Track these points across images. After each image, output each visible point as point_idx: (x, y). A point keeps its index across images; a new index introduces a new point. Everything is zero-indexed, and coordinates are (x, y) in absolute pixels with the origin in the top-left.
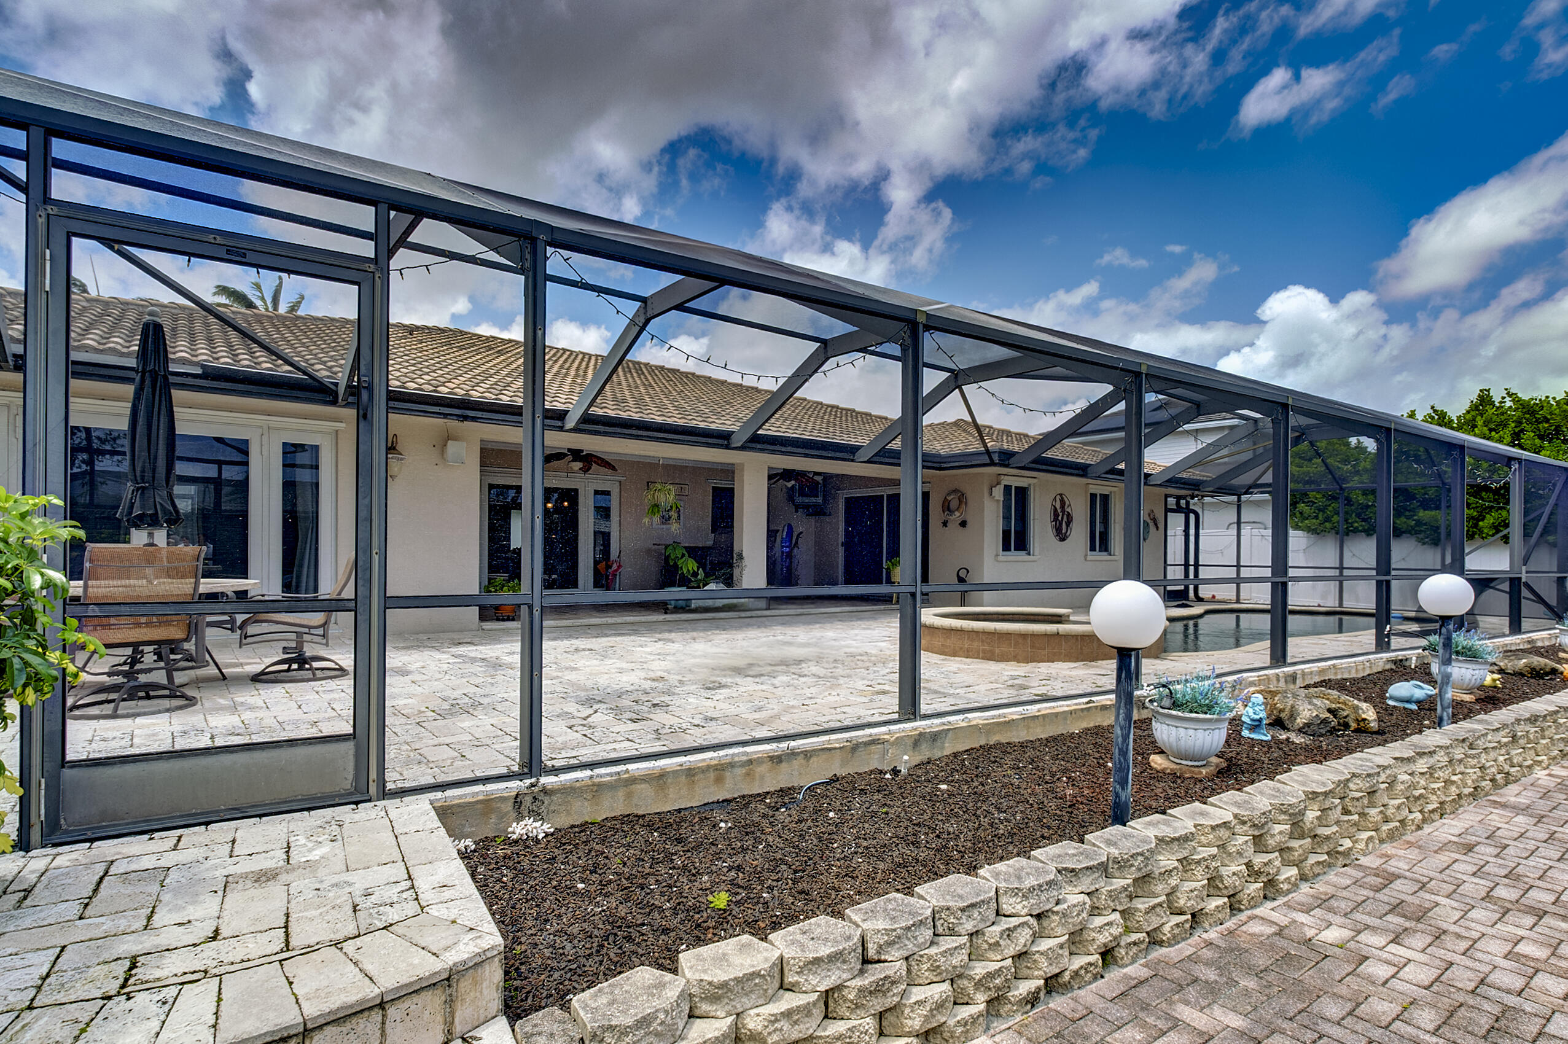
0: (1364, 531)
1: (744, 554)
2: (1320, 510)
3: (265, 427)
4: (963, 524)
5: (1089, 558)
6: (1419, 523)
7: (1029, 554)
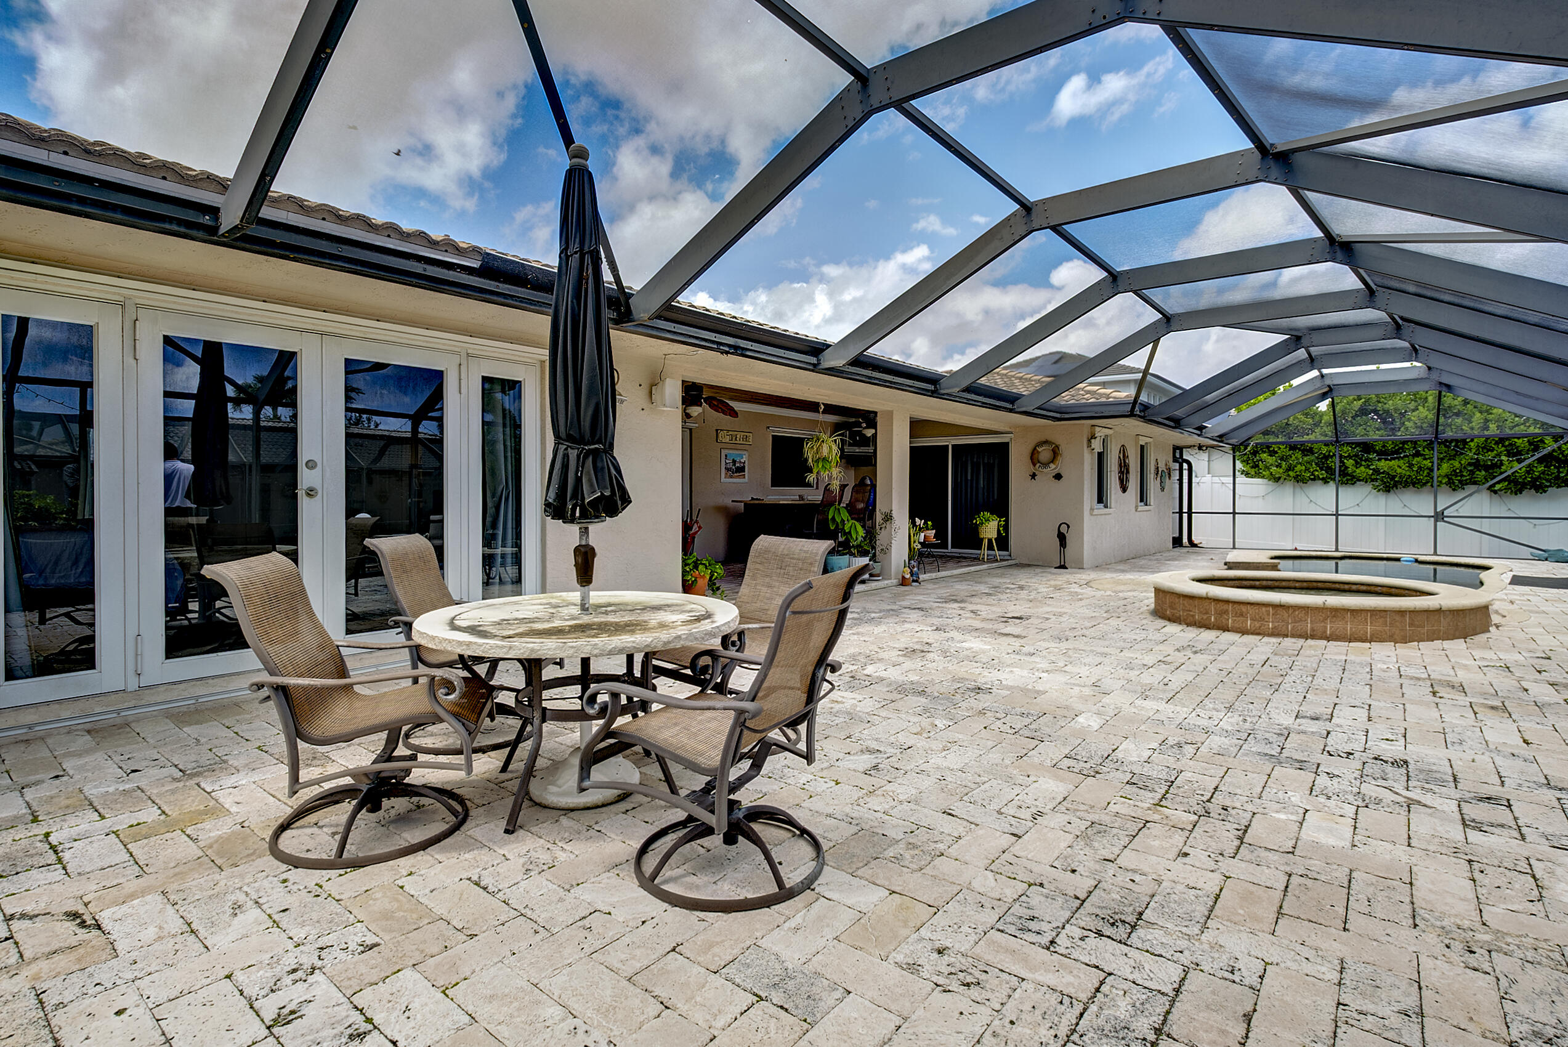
0: (1323, 479)
1: (894, 514)
2: (1282, 459)
3: (464, 355)
4: (1058, 477)
5: (1140, 509)
6: (1376, 471)
7: (1106, 507)
